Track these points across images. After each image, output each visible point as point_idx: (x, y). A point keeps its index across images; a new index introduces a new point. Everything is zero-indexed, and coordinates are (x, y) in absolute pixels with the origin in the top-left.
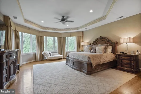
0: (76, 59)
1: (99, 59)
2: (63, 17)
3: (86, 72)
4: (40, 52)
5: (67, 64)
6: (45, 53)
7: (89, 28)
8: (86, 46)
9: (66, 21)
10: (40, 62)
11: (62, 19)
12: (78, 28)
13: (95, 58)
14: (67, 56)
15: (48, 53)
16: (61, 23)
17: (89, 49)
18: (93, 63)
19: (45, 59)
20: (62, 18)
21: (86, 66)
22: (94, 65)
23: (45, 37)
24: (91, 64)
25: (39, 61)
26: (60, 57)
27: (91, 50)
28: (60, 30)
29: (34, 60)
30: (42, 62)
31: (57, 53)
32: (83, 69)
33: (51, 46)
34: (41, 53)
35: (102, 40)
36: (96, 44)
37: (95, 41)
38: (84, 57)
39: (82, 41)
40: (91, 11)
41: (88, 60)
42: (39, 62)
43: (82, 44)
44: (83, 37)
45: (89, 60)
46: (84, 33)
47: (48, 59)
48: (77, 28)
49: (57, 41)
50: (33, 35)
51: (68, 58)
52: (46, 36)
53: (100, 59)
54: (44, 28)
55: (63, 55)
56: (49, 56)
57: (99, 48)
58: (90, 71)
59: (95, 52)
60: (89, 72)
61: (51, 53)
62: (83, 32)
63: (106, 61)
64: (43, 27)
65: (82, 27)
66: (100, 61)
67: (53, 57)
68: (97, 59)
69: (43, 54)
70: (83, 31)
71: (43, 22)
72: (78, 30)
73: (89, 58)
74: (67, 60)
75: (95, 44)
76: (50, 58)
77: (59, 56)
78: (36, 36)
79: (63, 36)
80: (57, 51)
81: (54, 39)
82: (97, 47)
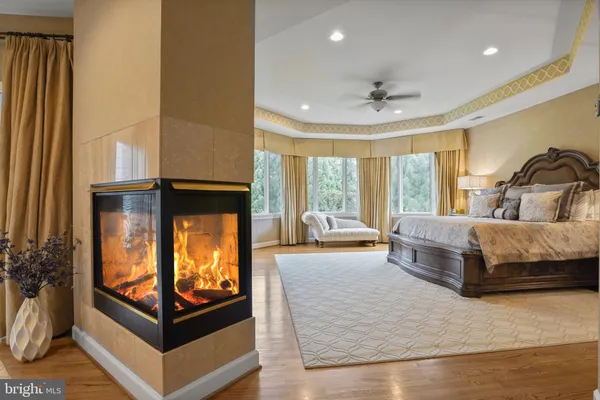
0: (424, 239)
1: (520, 241)
2: (378, 84)
3: (459, 285)
4: (294, 216)
5: (392, 258)
6: (311, 218)
7: (491, 113)
8: (479, 193)
9: (390, 98)
10: (294, 249)
11: (372, 94)
12: (442, 116)
13: (502, 236)
14: (395, 229)
15: (323, 216)
16: (371, 110)
17: (489, 206)
18: (489, 255)
19: (311, 239)
20: (374, 89)
21: (458, 263)
22: (492, 262)
23: (310, 159)
24: (482, 257)
25: (293, 245)
26: (367, 234)
27: (498, 207)
28: (369, 128)
29: (276, 242)
30: (301, 248)
31: (354, 218)
32: (450, 276)
33: (333, 195)
34: (298, 218)
35: (558, 163)
36: (528, 183)
37: (522, 171)
38: (454, 230)
39: (462, 170)
40: (491, 51)
41: (470, 242)
42: (291, 248)
43: (462, 183)
44: (466, 152)
45: (474, 241)
46: (474, 138)
47: (324, 240)
48: (439, 119)
49: (355, 175)
50: (272, 156)
51: (396, 236)
52: (316, 155)
53: (526, 243)
54: (307, 126)
55: (380, 229)
56: (326, 230)
57: (531, 201)
58: (476, 282)
59: (516, 218)
60: (471, 288)
61: (332, 217)
62: (466, 133)
63: (558, 254)
64: (306, 124)
65: (459, 112)
66: (522, 251)
67: (339, 234)
68: (513, 242)
69: (304, 221)
70: (465, 128)
71: (305, 107)
72: (443, 124)
73: (473, 234)
74: (393, 245)
75: (521, 185)
76: (331, 235)
77: (361, 230)
78: (282, 156)
79: (378, 153)
80: (357, 213)
81: (345, 165)
82: (525, 198)
